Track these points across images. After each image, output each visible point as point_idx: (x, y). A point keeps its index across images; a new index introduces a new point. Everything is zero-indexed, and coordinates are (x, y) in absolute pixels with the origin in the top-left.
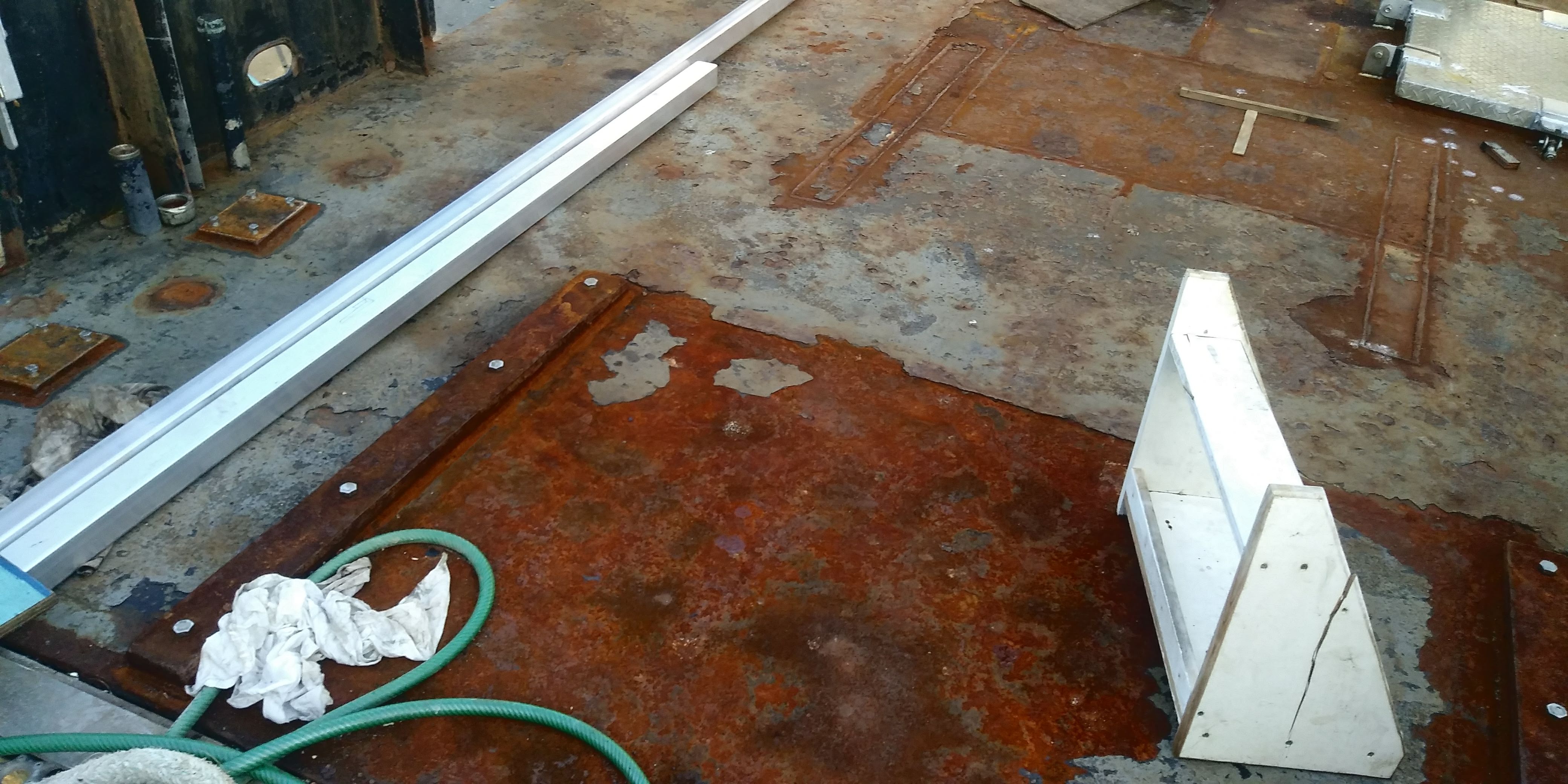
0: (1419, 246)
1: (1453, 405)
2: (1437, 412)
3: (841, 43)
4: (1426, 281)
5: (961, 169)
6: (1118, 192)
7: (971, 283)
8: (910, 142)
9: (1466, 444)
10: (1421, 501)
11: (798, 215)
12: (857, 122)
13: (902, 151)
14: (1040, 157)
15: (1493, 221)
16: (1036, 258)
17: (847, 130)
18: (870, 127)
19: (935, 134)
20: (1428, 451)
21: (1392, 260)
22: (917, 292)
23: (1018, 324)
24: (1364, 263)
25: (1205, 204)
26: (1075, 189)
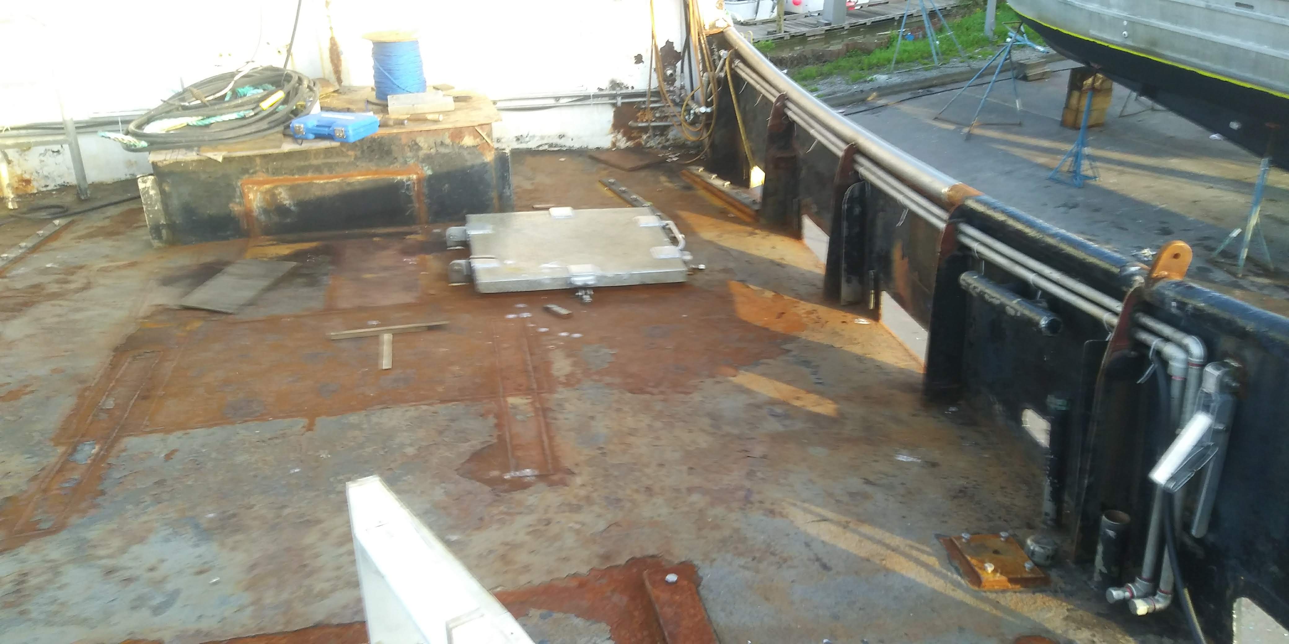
0: (526, 391)
1: (583, 492)
2: (574, 502)
3: (26, 386)
4: (541, 413)
5: (168, 457)
6: (305, 429)
7: (202, 549)
8: (114, 452)
9: (599, 516)
10: (584, 570)
11: (25, 551)
12: (61, 450)
13: (111, 460)
14: (233, 423)
15: (568, 356)
16: (252, 507)
17: (53, 460)
18: (75, 450)
19: (135, 436)
20: (578, 532)
21: (515, 407)
22: (156, 575)
23: (253, 567)
24: (498, 416)
25: (374, 414)
26: (270, 439)
